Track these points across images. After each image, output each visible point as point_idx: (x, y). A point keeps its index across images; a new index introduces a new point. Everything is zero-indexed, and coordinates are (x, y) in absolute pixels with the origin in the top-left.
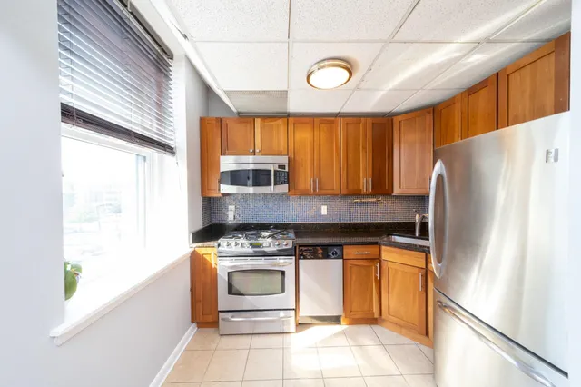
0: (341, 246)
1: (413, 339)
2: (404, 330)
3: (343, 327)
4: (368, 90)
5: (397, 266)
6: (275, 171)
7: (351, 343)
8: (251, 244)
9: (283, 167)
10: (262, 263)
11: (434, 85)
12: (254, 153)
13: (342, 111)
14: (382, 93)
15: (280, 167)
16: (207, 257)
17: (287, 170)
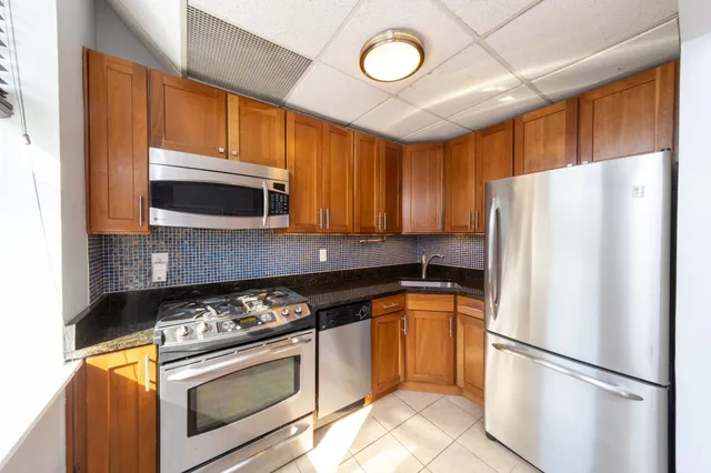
0: (367, 301)
1: (439, 392)
2: (428, 386)
3: (367, 409)
4: (405, 101)
5: (423, 315)
6: (270, 192)
7: (389, 427)
8: (237, 322)
9: (281, 187)
10: (264, 352)
11: (458, 118)
12: (226, 155)
13: (355, 123)
14: (417, 110)
15: (276, 186)
16: (126, 373)
17: (287, 192)
